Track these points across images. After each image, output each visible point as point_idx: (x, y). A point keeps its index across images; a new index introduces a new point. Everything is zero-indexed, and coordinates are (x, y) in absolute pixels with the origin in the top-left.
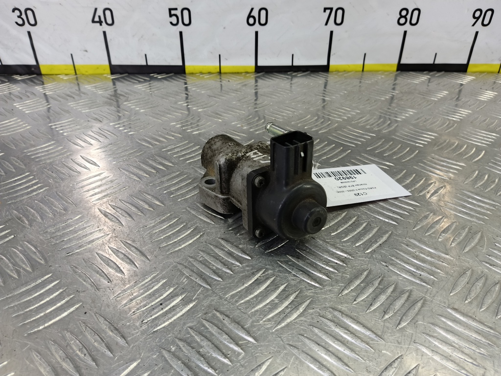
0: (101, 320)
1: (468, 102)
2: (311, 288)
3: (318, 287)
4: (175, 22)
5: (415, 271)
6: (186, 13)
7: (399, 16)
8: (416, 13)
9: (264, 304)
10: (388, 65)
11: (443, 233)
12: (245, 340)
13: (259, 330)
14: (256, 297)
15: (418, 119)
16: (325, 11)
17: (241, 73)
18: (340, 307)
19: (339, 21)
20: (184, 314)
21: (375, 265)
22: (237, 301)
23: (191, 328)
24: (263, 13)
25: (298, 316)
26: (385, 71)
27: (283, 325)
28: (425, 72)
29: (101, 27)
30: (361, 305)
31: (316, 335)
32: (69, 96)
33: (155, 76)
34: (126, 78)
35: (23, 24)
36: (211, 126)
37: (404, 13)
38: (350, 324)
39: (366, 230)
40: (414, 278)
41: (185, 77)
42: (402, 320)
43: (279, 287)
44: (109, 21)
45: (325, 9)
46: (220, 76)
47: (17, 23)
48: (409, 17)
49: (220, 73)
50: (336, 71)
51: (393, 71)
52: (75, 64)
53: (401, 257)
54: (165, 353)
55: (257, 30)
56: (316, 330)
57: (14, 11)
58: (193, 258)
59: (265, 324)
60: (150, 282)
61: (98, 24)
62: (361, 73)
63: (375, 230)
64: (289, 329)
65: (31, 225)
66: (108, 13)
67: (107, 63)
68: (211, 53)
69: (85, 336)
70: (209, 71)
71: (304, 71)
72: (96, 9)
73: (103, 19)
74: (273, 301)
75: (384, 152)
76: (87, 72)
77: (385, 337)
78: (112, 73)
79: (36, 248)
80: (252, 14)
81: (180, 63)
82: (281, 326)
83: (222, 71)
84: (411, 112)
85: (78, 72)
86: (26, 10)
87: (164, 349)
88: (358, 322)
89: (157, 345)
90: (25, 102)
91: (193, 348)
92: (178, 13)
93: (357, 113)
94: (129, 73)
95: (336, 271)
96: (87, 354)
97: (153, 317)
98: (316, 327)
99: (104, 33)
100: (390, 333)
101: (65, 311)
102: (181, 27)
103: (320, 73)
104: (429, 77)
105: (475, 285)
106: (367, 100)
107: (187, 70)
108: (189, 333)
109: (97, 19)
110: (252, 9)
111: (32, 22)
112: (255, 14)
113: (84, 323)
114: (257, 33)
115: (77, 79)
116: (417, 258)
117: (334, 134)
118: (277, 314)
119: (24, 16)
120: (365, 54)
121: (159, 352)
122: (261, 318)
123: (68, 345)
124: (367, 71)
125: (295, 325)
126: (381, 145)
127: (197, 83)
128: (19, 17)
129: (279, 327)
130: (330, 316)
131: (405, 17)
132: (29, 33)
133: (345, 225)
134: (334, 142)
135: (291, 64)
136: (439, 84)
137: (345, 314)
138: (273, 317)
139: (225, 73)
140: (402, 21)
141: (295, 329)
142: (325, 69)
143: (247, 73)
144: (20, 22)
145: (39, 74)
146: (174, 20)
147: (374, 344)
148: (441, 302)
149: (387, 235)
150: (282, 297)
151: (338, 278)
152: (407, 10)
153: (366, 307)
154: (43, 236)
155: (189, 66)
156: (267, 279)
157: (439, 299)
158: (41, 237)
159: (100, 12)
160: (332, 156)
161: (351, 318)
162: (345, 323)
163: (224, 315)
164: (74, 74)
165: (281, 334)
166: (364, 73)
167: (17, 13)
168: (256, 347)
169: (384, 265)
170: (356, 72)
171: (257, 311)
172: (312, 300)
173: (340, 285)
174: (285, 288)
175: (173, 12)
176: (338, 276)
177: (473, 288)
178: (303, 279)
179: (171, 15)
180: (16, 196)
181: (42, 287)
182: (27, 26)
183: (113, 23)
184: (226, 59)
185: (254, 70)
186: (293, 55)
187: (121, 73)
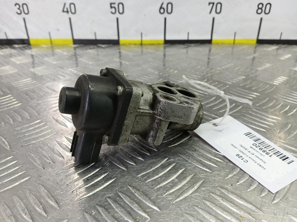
0: (42, 189)
2: (203, 172)
3: (208, 172)
4: (114, 12)
6: (121, 6)
7: (257, 8)
9: (167, 182)
10: (250, 40)
12: (151, 208)
13: (162, 201)
14: (161, 177)
15: (273, 69)
16: (209, 5)
17: (155, 44)
18: (226, 186)
19: (218, 11)
20: (105, 187)
22: (146, 180)
23: (109, 198)
24: (170, 6)
25: (193, 192)
26: (248, 44)
27: (181, 198)
28: (274, 45)
29: (68, 15)
30: (243, 185)
31: (208, 206)
33: (101, 46)
35: (21, 13)
38: (235, 199)
41: (119, 47)
42: (276, 197)
43: (179, 171)
44: (73, 11)
45: (210, 3)
46: (142, 48)
47: (17, 13)
48: (263, 9)
49: (141, 44)
50: (216, 43)
51: (254, 44)
52: (52, 38)
54: (87, 216)
55: (165, 17)
56: (208, 203)
57: (16, 4)
59: (167, 197)
61: (66, 13)
62: (233, 45)
64: (186, 202)
65: (5, 125)
66: (72, 6)
67: (71, 38)
68: (136, 31)
69: (28, 200)
70: (135, 43)
71: (196, 43)
72: (65, 4)
74: (173, 180)
75: (252, 87)
76: (58, 43)
77: (264, 209)
78: (74, 44)
80: (163, 7)
81: (116, 38)
82: (180, 199)
83: (143, 43)
84: (268, 65)
85: (53, 43)
86: (23, 4)
87: (87, 213)
88: (241, 198)
89: (82, 209)
90: (18, 58)
91: (109, 213)
92: (116, 6)
93: (231, 65)
94: (84, 44)
95: (222, 161)
96: (28, 214)
98: (208, 201)
99: (70, 19)
100: (267, 206)
101: (17, 182)
102: (117, 15)
103: (206, 44)
104: (277, 47)
107: (121, 42)
108: (107, 201)
109: (65, 10)
110: (163, 4)
112: (165, 6)
114: (165, 19)
115: (52, 47)
117: (216, 77)
118: (177, 190)
119: (21, 8)
120: (235, 33)
121: (83, 215)
122: (164, 192)
123: (15, 206)
124: (237, 44)
125: (191, 199)
126: (250, 83)
128: (19, 9)
129: (178, 200)
130: (218, 193)
131: (261, 9)
132: (24, 19)
134: (216, 81)
135: (187, 39)
137: (230, 192)
138: (173, 192)
139: (145, 45)
140: (260, 11)
141: (191, 201)
142: (209, 42)
143: (159, 44)
144: (19, 12)
145: (29, 44)
146: (113, 10)
147: (255, 214)
150: (181, 178)
151: (224, 166)
152: (263, 4)
153: (247, 187)
155: (122, 40)
156: (170, 164)
161: (235, 194)
162: (231, 198)
163: (136, 189)
165: (180, 205)
166: (235, 45)
167: (17, 6)
168: (159, 214)
170: (229, 44)
171: (161, 187)
172: (204, 181)
173: (226, 170)
174: (183, 171)
175: (113, 5)
176: (223, 164)
178: (197, 165)
179: (111, 7)
182: (23, 14)
183: (75, 13)
184: (146, 35)
185: (163, 42)
186: (188, 33)
187: (80, 44)
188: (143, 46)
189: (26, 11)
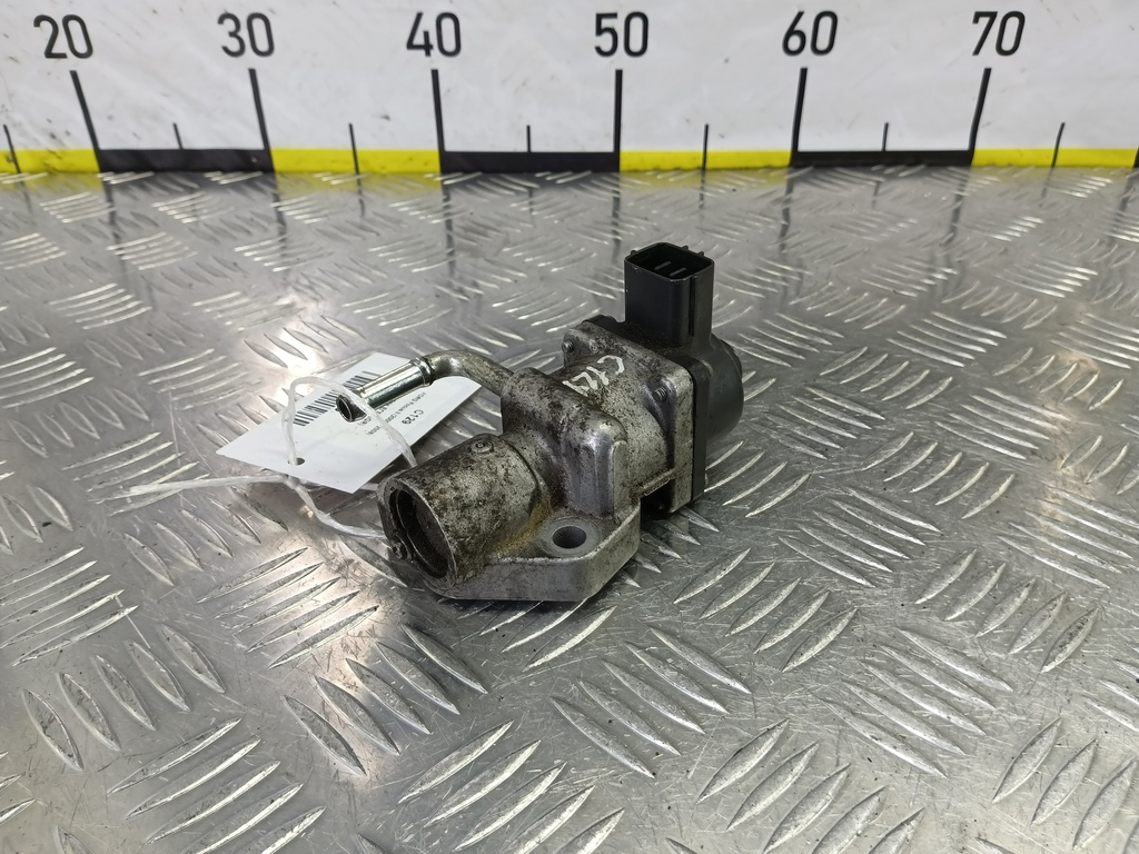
4: (607, 47)
6: (637, 24)
10: (1115, 152)
16: (976, 20)
17: (756, 169)
19: (1008, 44)
24: (826, 23)
26: (1111, 168)
29: (428, 59)
32: (363, 228)
33: (549, 178)
34: (480, 183)
35: (241, 52)
36: (743, 310)
41: (618, 179)
44: (450, 45)
46: (705, 176)
47: (226, 50)
49: (703, 169)
50: (988, 165)
51: (1127, 167)
52: (358, 148)
55: (804, 66)
57: (221, 20)
61: (422, 52)
62: (1048, 170)
66: (448, 24)
67: (434, 147)
68: (688, 121)
70: (677, 164)
71: (911, 165)
72: (419, 16)
76: (383, 168)
78: (446, 170)
80: (798, 27)
81: (610, 148)
83: (709, 165)
85: (361, 168)
86: (252, 18)
90: (262, 244)
92: (618, 25)
93: (1090, 276)
94: (484, 171)
99: (435, 74)
102: (620, 58)
103: (952, 169)
107: (625, 162)
109: (419, 40)
110: (800, 15)
112: (806, 25)
114: (804, 72)
115: (359, 182)
117: (1062, 333)
119: (244, 33)
120: (1063, 125)
124: (1065, 166)
127: (657, 197)
128: (233, 34)
132: (252, 73)
135: (880, 148)
139: (717, 170)
142: (963, 159)
143: (769, 168)
144: (234, 45)
145: (269, 169)
155: (630, 153)
159: (428, 24)
164: (354, 171)
166: (1056, 171)
167: (229, 25)
170: (1038, 167)
175: (606, 23)
179: (600, 31)
182: (250, 57)
183: (457, 50)
184: (722, 136)
185: (787, 160)
186: (887, 126)
187: (466, 172)
188: (709, 178)
189: (263, 45)
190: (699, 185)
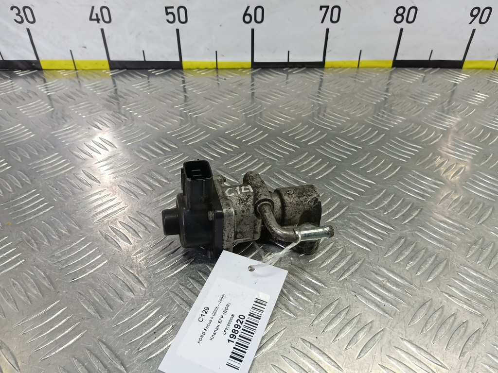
0: (103, 347)
1: (458, 106)
2: (286, 318)
3: (292, 318)
4: (171, 19)
5: (380, 301)
6: (182, 11)
7: (396, 14)
8: (413, 11)
10: (383, 61)
11: (411, 261)
15: (406, 128)
16: (321, 9)
17: (238, 69)
18: (310, 338)
19: (335, 18)
21: (345, 294)
24: (259, 11)
25: (273, 346)
26: (381, 68)
28: (420, 69)
29: (99, 24)
30: (329, 336)
32: (69, 97)
33: (153, 72)
34: (124, 74)
35: (22, 22)
36: (206, 136)
37: (401, 11)
38: (317, 355)
39: (341, 257)
40: (379, 309)
41: (182, 74)
42: (363, 351)
44: (107, 19)
45: (321, 8)
46: (217, 73)
47: (16, 20)
48: (405, 15)
49: (217, 68)
50: (331, 67)
51: (389, 67)
52: (75, 59)
53: (370, 287)
55: (253, 28)
57: (12, 8)
58: (184, 286)
60: (146, 310)
61: (96, 22)
62: (356, 69)
63: (350, 257)
65: (39, 249)
66: (105, 11)
67: (106, 59)
68: (208, 49)
69: (90, 363)
70: (206, 66)
71: (300, 68)
72: (93, 8)
73: (100, 17)
75: (368, 168)
76: (86, 67)
78: (111, 69)
79: (45, 273)
80: (248, 12)
81: (178, 60)
83: (219, 67)
84: (400, 119)
85: (77, 68)
86: (24, 8)
88: (324, 353)
90: (27, 105)
92: (175, 11)
93: (347, 120)
94: (127, 69)
95: (310, 301)
97: (147, 346)
99: (102, 30)
100: (351, 364)
102: (177, 24)
103: (316, 69)
104: (424, 75)
105: (432, 316)
106: (358, 105)
107: (184, 66)
109: (94, 17)
110: (248, 7)
111: (31, 19)
112: (251, 11)
113: (89, 350)
114: (253, 30)
115: (77, 75)
116: (383, 287)
117: (322, 146)
119: (22, 14)
120: (361, 51)
124: (362, 67)
126: (366, 159)
127: (193, 82)
128: (18, 14)
130: (300, 347)
131: (402, 15)
132: (28, 30)
133: (322, 251)
134: (321, 156)
135: (286, 61)
136: (432, 83)
137: (313, 345)
139: (222, 69)
140: (399, 18)
142: (321, 65)
143: (244, 69)
144: (19, 19)
145: (40, 69)
148: (399, 333)
149: (359, 263)
151: (311, 308)
152: (404, 8)
153: (333, 338)
154: (51, 260)
155: (186, 62)
157: (398, 330)
158: (49, 262)
159: (97, 10)
160: (317, 172)
161: (318, 349)
162: (312, 354)
164: (74, 69)
166: (360, 69)
167: (16, 11)
169: (352, 295)
170: (352, 68)
172: (286, 330)
173: (312, 315)
175: (169, 10)
176: (310, 305)
177: (429, 320)
179: (167, 14)
180: (25, 216)
181: (52, 313)
182: (26, 24)
183: (110, 21)
184: (223, 56)
185: (250, 66)
186: (289, 52)
187: (120, 69)
190: (216, 75)
